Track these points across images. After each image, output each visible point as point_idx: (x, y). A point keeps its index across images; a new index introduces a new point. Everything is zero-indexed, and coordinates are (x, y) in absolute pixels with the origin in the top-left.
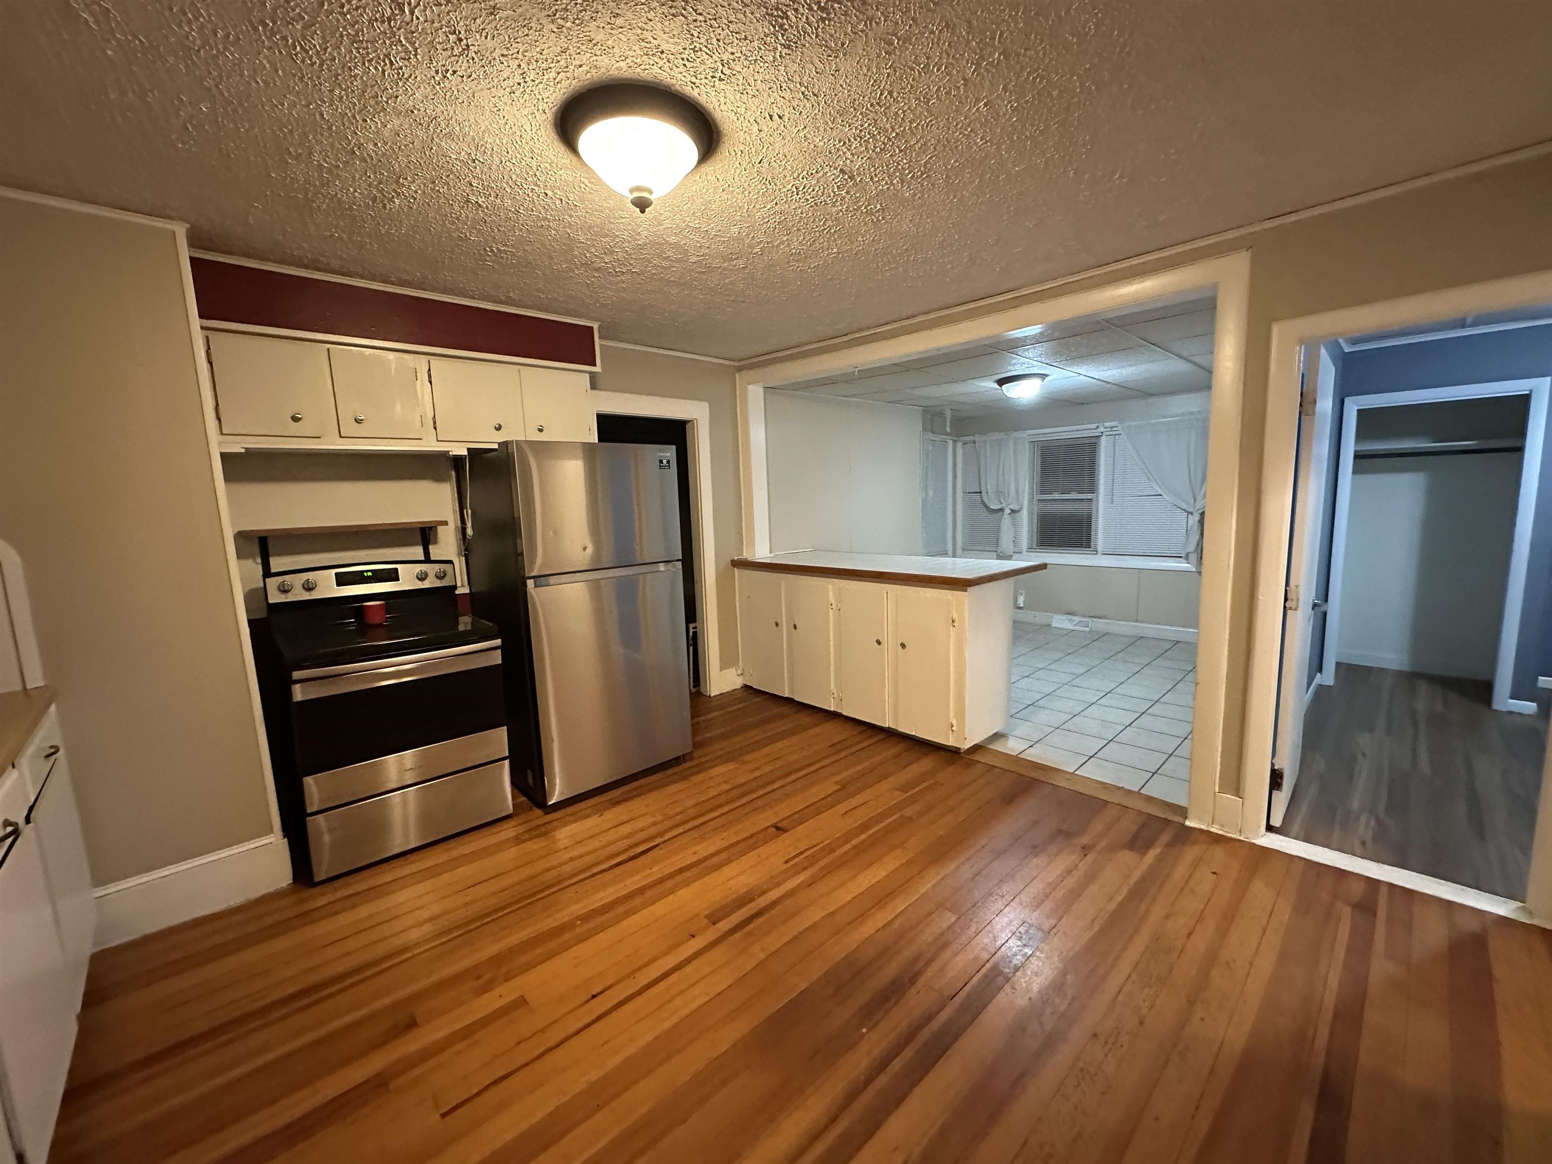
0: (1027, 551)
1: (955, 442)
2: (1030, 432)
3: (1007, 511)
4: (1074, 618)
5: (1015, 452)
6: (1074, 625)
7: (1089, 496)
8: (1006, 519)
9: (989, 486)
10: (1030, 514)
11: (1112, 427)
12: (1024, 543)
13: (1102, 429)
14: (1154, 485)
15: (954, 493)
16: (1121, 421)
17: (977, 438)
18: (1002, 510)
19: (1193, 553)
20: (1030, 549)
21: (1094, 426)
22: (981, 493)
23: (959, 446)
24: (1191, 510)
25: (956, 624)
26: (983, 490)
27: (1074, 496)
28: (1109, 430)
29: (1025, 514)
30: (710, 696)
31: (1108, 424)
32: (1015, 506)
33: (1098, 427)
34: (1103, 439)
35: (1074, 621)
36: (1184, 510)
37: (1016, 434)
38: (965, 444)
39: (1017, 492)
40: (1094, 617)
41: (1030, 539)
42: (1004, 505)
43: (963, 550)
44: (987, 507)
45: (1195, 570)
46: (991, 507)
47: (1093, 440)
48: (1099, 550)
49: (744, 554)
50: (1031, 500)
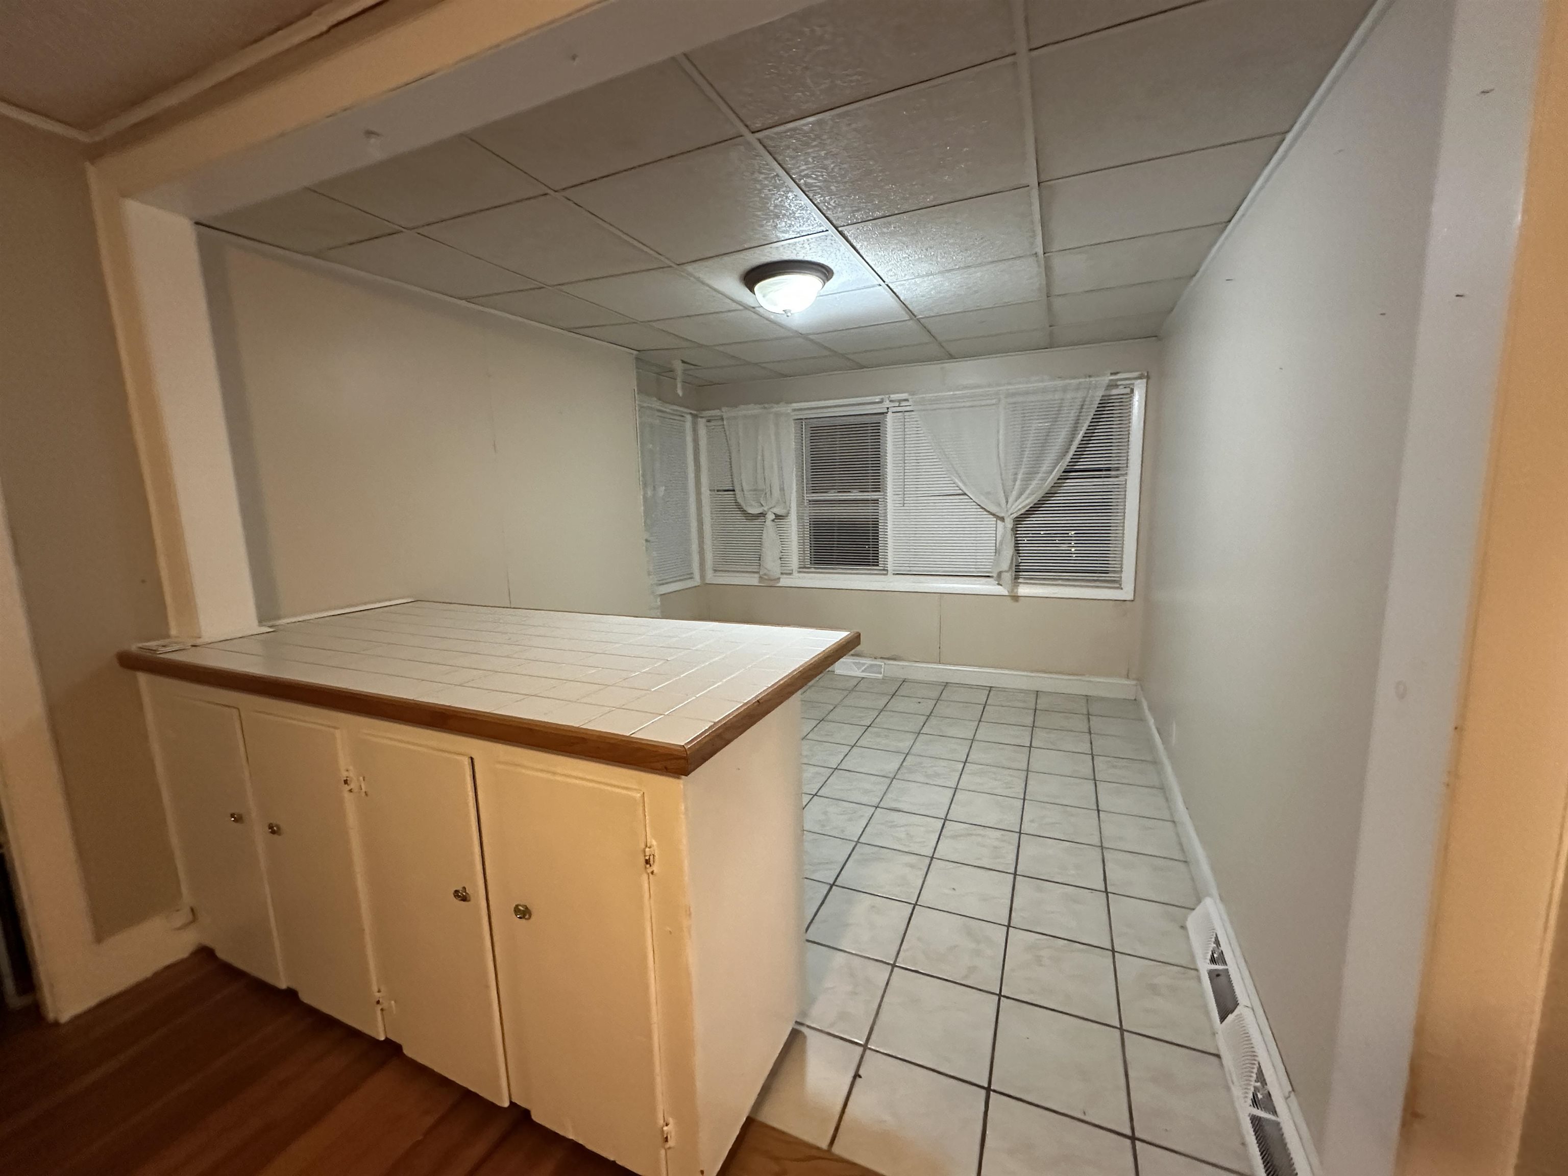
0: (800, 572)
1: (695, 416)
2: (795, 405)
3: (770, 516)
4: (862, 661)
5: (777, 434)
6: (863, 671)
7: (874, 496)
8: (770, 530)
9: (745, 481)
10: (800, 518)
11: (900, 401)
12: (794, 561)
13: (887, 404)
14: (957, 481)
15: (698, 493)
16: (912, 394)
17: (726, 412)
18: (763, 515)
19: (1006, 571)
20: (803, 568)
21: (877, 399)
22: (734, 491)
23: (702, 422)
24: (1002, 515)
25: (655, 868)
26: (737, 488)
27: (855, 495)
28: (897, 404)
29: (793, 518)
30: (56, 1024)
31: (893, 397)
32: (779, 510)
33: (881, 402)
34: (890, 415)
35: (864, 664)
36: (993, 515)
37: (777, 409)
38: (709, 421)
39: (782, 489)
40: (888, 659)
41: (802, 552)
42: (766, 509)
43: (715, 571)
44: (744, 512)
45: (1006, 593)
46: (750, 512)
47: (875, 419)
48: (890, 567)
49: (173, 632)
50: (800, 504)
